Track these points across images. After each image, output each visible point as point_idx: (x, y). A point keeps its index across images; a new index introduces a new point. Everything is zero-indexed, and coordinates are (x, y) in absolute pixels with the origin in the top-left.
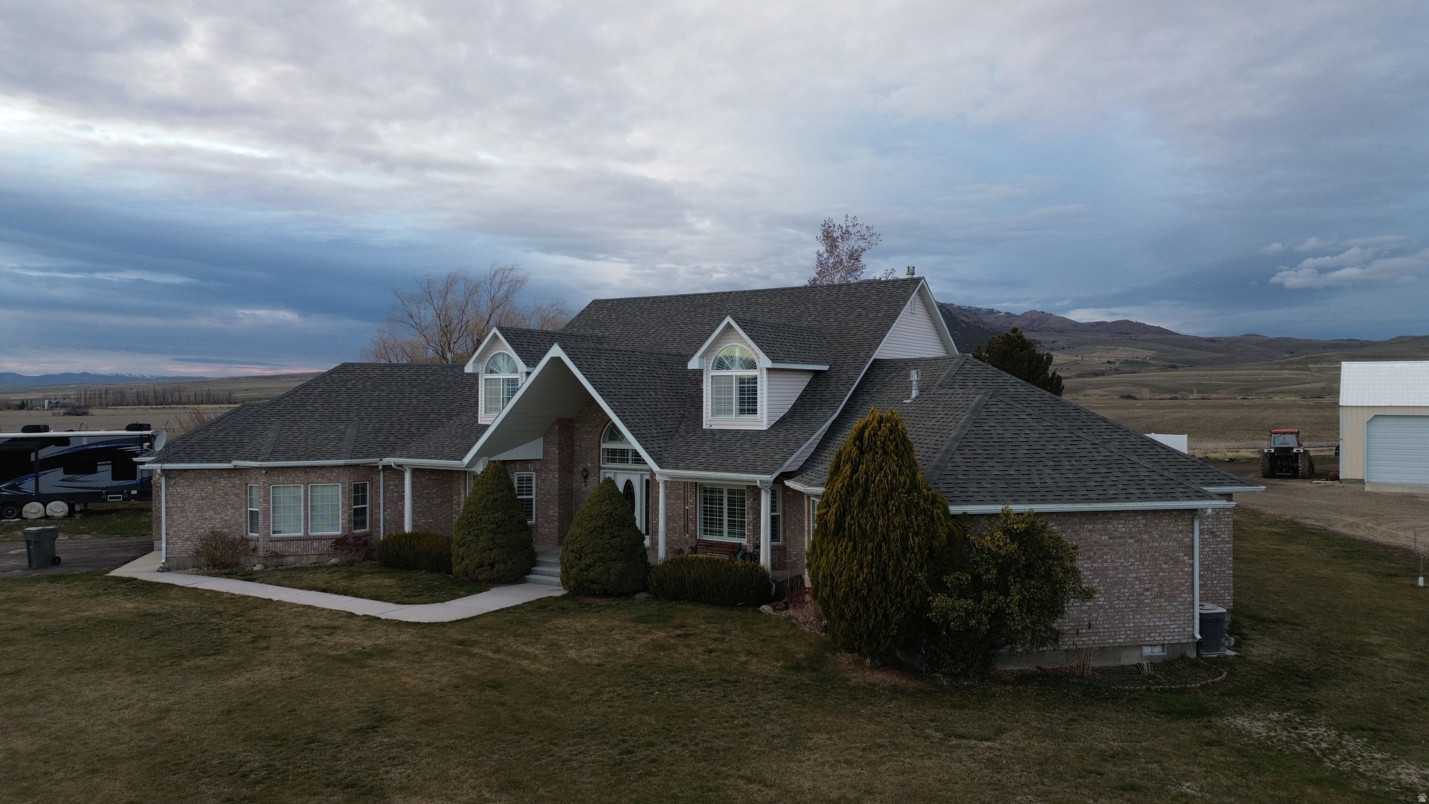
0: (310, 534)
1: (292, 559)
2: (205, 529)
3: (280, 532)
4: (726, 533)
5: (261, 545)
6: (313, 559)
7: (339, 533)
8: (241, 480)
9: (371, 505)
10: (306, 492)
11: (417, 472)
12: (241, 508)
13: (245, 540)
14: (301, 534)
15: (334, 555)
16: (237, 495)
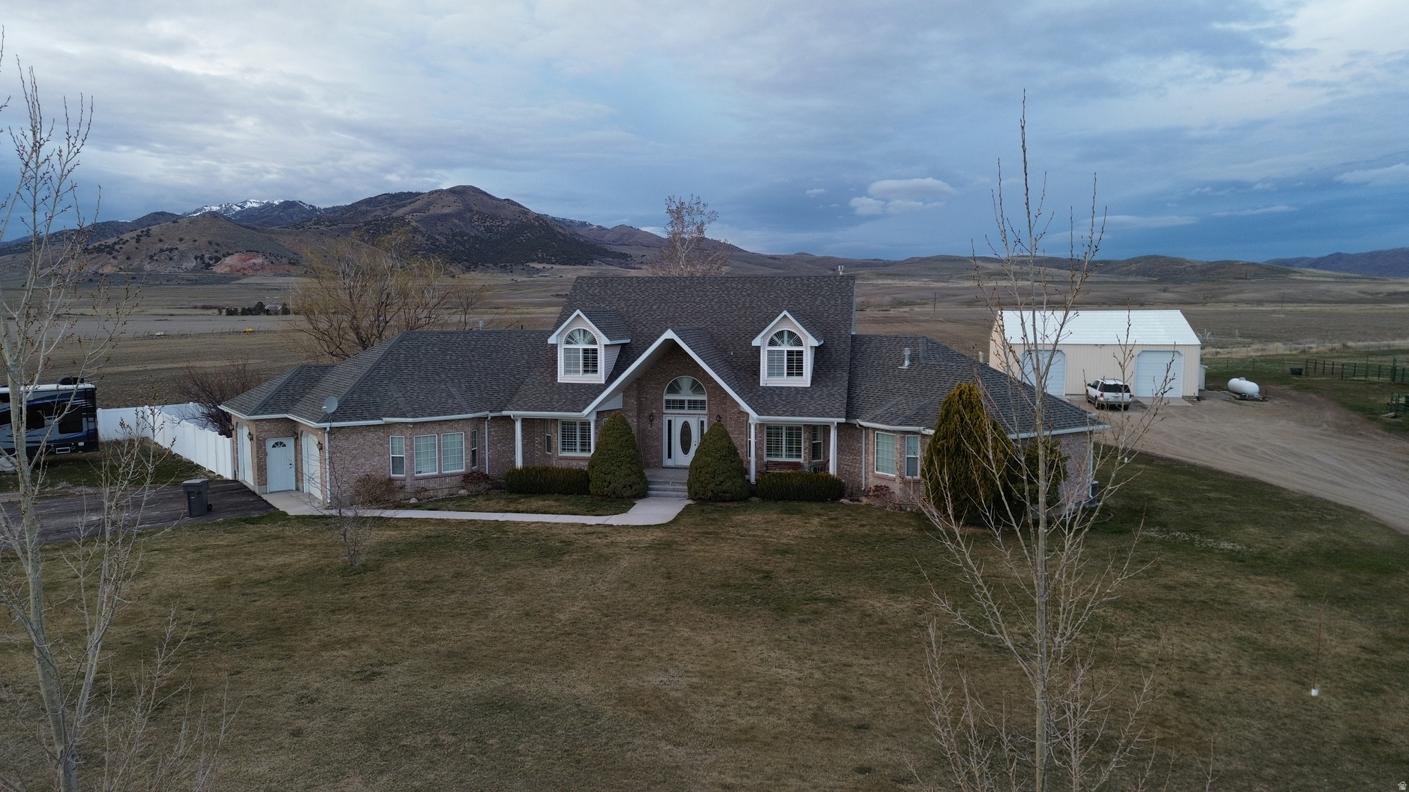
0: (443, 472)
1: (431, 493)
2: (361, 474)
3: (420, 472)
4: (784, 456)
5: (408, 482)
6: (446, 492)
7: (464, 470)
8: (384, 432)
9: (479, 448)
10: (439, 440)
11: (525, 421)
12: (384, 454)
13: (391, 480)
14: (437, 473)
15: (463, 488)
16: (381, 445)
